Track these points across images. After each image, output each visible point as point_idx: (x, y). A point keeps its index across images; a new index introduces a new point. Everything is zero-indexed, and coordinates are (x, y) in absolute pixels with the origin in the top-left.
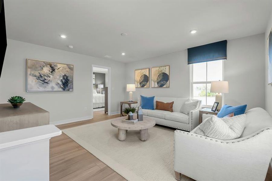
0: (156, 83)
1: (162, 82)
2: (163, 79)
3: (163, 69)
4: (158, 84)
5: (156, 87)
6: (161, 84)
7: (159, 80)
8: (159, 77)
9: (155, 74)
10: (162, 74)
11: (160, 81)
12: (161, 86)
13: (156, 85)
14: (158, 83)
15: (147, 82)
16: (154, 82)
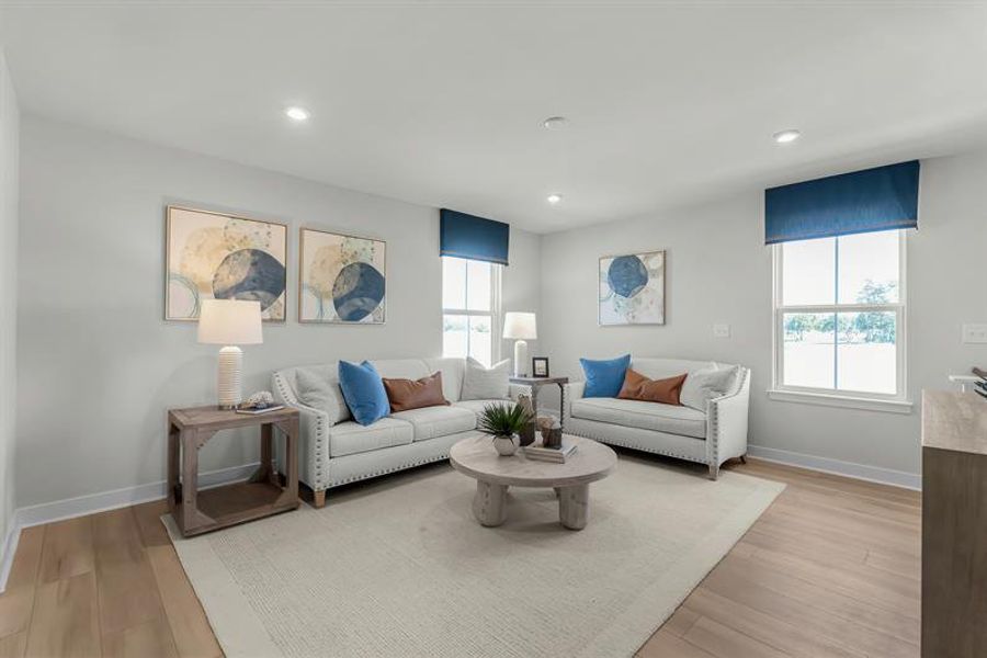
0: (329, 305)
1: (358, 302)
2: (362, 289)
3: (364, 249)
4: (337, 308)
5: (331, 319)
6: (353, 309)
7: (345, 290)
8: (342, 279)
9: (323, 262)
10: (357, 267)
11: (351, 295)
12: (355, 316)
13: (330, 312)
14: (338, 304)
15: (277, 294)
16: (320, 296)
